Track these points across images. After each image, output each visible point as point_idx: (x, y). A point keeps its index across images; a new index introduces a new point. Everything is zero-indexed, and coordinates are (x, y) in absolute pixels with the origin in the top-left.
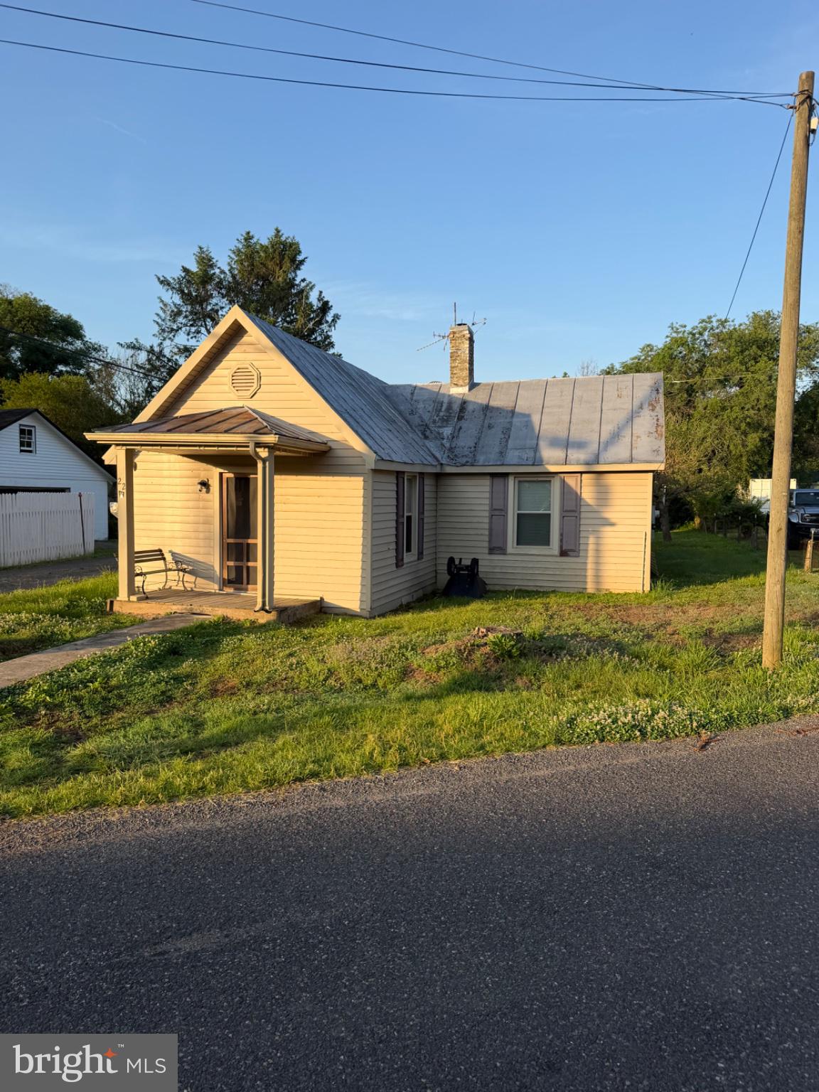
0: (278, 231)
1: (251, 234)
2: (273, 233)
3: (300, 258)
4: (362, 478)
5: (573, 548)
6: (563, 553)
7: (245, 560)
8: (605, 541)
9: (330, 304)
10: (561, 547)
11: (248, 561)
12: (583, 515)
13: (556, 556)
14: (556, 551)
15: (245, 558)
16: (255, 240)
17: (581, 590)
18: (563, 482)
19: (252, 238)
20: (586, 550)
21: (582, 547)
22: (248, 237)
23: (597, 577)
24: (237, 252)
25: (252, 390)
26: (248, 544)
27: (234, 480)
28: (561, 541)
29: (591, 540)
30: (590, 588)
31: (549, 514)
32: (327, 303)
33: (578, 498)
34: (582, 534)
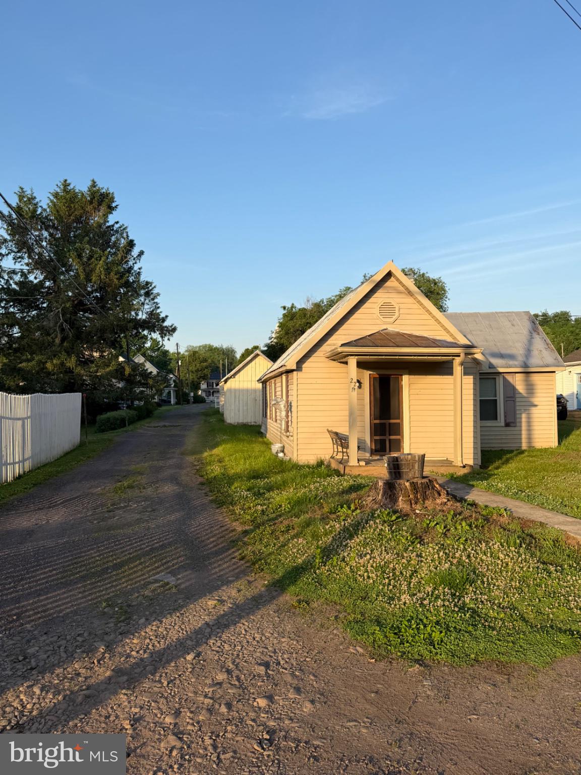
0: (94, 182)
1: (68, 182)
2: (90, 183)
3: (114, 205)
4: (472, 377)
5: (513, 421)
6: (507, 425)
7: (388, 435)
8: (532, 416)
9: (135, 242)
10: (505, 421)
11: (390, 435)
12: (518, 400)
13: (502, 427)
14: (503, 424)
15: (388, 433)
16: (71, 187)
17: (518, 448)
18: (504, 378)
19: (69, 185)
20: (521, 422)
21: (518, 420)
22: (66, 184)
23: (530, 438)
24: (56, 195)
25: (394, 317)
26: (390, 424)
27: (378, 380)
28: (505, 416)
29: (524, 416)
30: (524, 446)
31: (496, 400)
32: (132, 241)
33: (514, 388)
34: (518, 412)
